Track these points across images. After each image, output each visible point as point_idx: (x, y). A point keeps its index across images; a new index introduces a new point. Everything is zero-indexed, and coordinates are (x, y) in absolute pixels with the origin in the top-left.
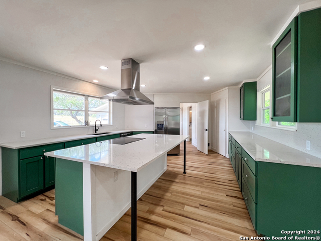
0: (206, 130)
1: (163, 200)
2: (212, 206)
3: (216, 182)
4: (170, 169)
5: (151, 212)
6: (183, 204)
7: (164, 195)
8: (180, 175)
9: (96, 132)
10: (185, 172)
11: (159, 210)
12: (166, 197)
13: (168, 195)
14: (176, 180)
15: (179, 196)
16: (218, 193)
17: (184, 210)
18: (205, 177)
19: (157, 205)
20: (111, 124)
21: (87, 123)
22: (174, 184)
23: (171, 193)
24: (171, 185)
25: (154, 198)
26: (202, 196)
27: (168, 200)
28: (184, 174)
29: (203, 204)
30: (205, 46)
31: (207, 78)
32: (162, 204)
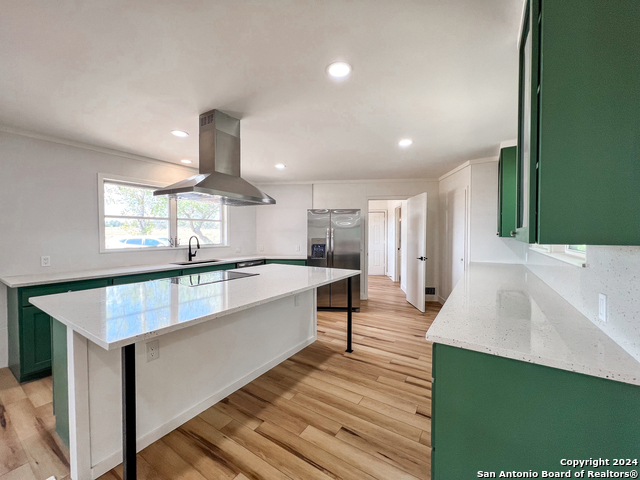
0: (421, 259)
1: (270, 408)
2: (369, 435)
3: (409, 379)
4: (324, 340)
5: (229, 431)
6: (307, 422)
7: (278, 396)
8: (337, 356)
9: (190, 259)
10: (349, 350)
11: (249, 428)
12: (279, 402)
13: (288, 396)
14: (323, 367)
15: (309, 403)
16: (399, 406)
17: (303, 435)
18: (391, 363)
19: (250, 416)
20: (226, 244)
21: (174, 242)
22: (314, 374)
23: (296, 393)
24: (305, 375)
25: (255, 400)
26: (360, 409)
27: (281, 408)
28: (347, 354)
29: (350, 427)
30: (352, 68)
31: (405, 143)
32: (261, 416)
